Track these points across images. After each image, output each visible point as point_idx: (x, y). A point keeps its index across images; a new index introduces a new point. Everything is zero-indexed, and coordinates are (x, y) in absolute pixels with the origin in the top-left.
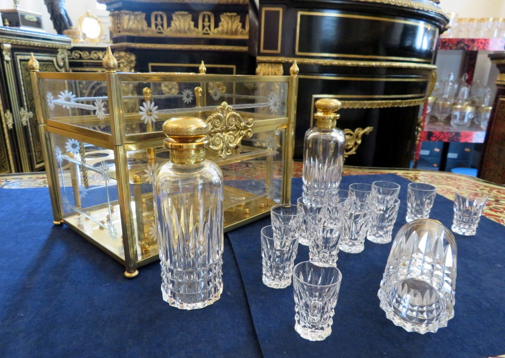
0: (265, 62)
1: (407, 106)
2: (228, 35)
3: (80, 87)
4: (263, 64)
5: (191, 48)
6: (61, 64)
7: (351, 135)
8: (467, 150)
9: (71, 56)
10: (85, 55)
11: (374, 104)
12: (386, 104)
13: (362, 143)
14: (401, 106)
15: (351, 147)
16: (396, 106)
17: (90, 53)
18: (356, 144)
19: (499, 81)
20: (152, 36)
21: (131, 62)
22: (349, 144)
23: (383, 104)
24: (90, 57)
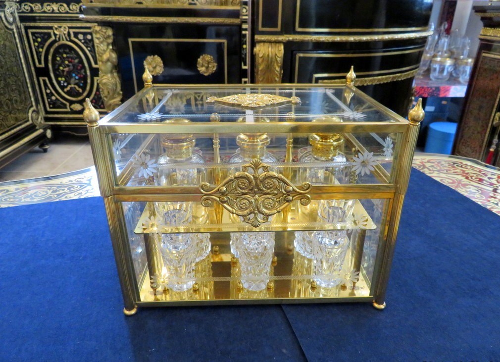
0: (264, 42)
1: (405, 78)
2: (217, 5)
3: (35, 46)
4: (262, 44)
5: (177, 22)
6: (11, 19)
8: (444, 102)
9: (20, 9)
10: (37, 8)
11: (375, 80)
12: (386, 79)
14: (400, 80)
16: (395, 80)
17: (42, 5)
19: (482, 35)
20: (130, 7)
21: (109, 37)
23: (383, 79)
24: (42, 10)
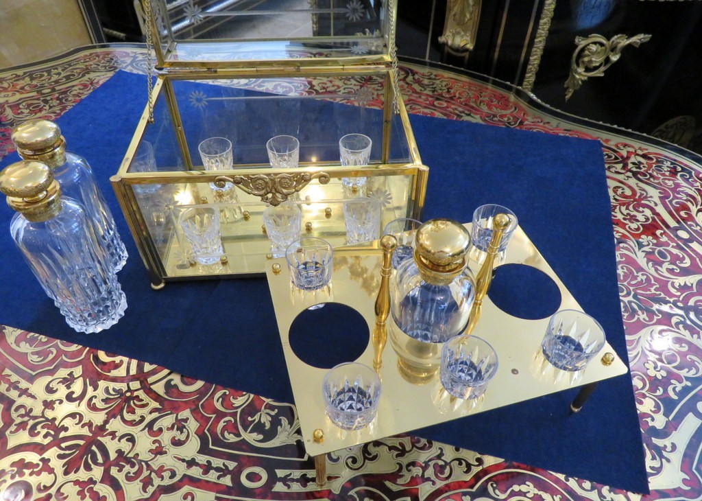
7: (602, 44)
15: (597, 64)
18: (607, 60)
22: (593, 59)
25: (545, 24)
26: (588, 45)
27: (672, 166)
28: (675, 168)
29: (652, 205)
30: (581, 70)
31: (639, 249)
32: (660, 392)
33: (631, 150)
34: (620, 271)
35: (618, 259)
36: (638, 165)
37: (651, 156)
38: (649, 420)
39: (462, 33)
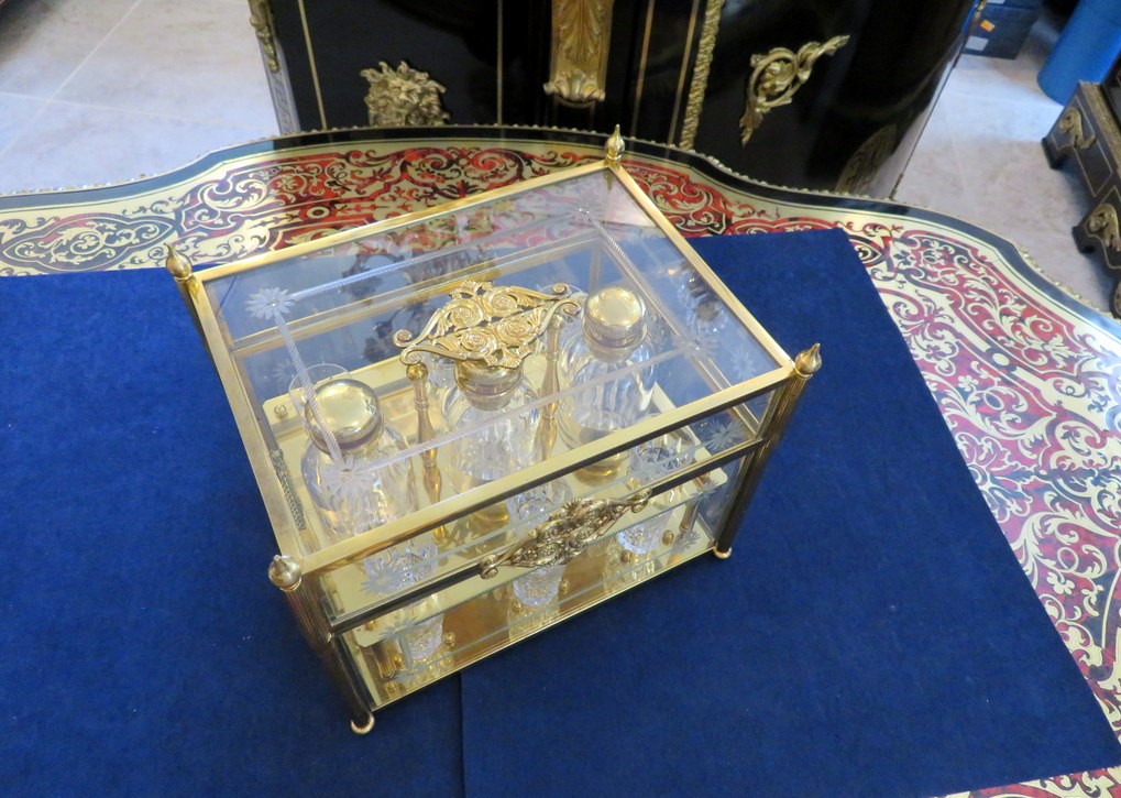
7: (787, 61)
13: (810, 78)
15: (782, 89)
18: (796, 80)
22: (778, 83)
25: (707, 44)
26: (769, 65)
27: (942, 248)
28: (946, 250)
29: (948, 321)
30: (761, 100)
31: (965, 399)
32: (1078, 615)
33: (885, 233)
34: (961, 446)
35: (951, 426)
36: (902, 256)
37: (911, 237)
38: (1084, 658)
39: (584, 76)
